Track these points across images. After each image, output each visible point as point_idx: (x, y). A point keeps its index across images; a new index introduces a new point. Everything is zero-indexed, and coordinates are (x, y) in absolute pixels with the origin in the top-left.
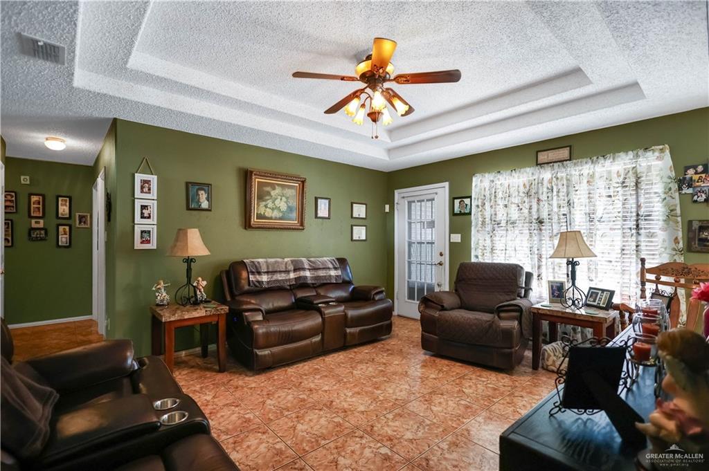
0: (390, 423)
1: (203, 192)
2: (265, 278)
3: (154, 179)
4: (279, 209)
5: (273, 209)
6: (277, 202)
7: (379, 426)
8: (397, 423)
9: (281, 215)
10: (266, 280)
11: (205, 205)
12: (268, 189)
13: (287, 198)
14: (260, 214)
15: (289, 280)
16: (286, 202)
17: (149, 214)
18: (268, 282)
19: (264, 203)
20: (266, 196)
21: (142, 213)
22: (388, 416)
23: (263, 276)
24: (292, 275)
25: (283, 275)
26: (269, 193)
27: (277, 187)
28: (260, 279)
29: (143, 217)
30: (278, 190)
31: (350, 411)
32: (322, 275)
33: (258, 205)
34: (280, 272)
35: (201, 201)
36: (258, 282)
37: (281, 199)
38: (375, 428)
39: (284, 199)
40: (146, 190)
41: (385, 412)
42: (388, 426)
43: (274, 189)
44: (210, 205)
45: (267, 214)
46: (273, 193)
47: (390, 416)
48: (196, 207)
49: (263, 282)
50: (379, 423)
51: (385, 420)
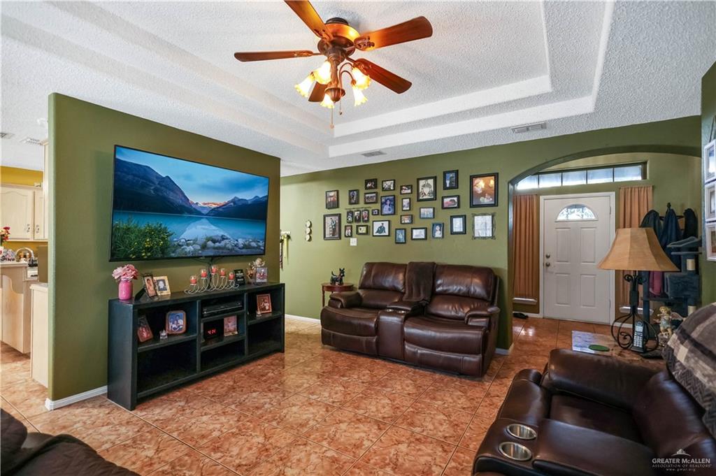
0: (311, 416)
7: (321, 412)
8: (305, 417)
22: (315, 423)
31: (354, 422)
38: (324, 410)
41: (318, 426)
42: (313, 413)
47: (312, 423)
50: (322, 415)
51: (316, 418)
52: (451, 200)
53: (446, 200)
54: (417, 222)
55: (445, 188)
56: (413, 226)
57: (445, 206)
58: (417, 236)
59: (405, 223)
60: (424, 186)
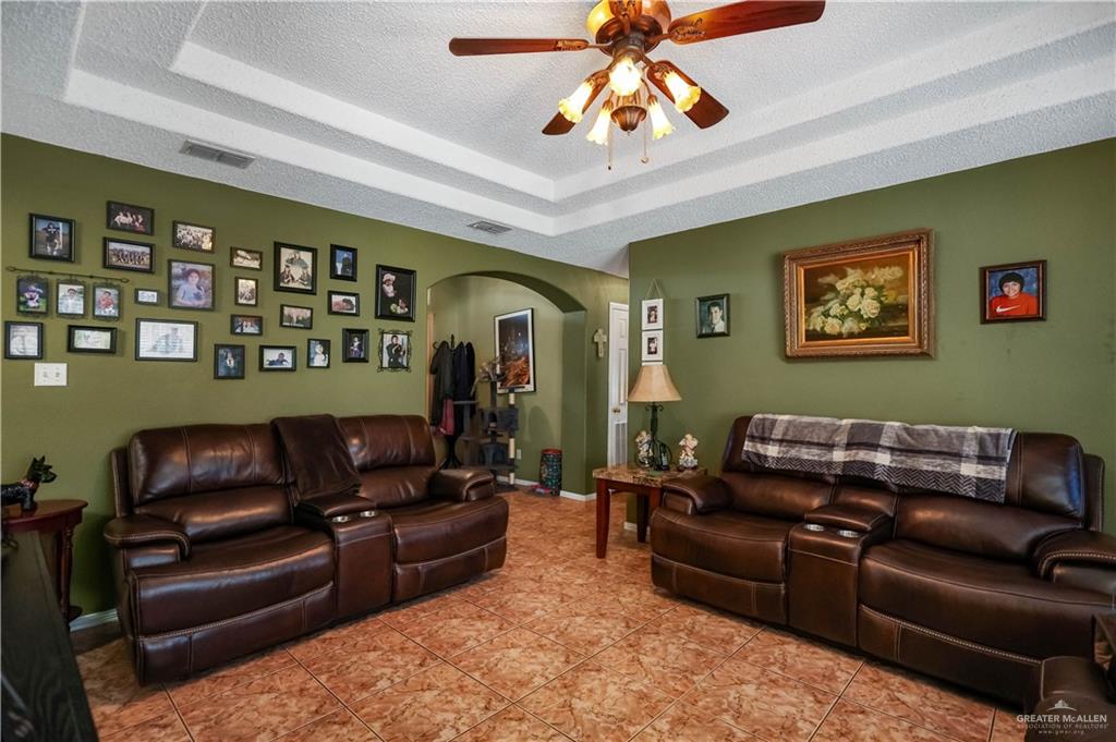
1: (717, 308)
2: (772, 451)
3: (659, 303)
4: (858, 315)
5: (842, 318)
6: (853, 303)
9: (863, 326)
10: (775, 455)
11: (720, 326)
12: (830, 279)
13: (879, 289)
14: (814, 330)
15: (830, 464)
16: (877, 298)
17: (656, 348)
18: (778, 460)
19: (821, 309)
20: (824, 294)
21: (649, 348)
23: (770, 447)
24: (839, 456)
25: (815, 451)
26: (832, 288)
27: (850, 271)
28: (762, 451)
29: (650, 353)
30: (854, 276)
32: (925, 468)
33: (809, 313)
34: (810, 444)
35: (714, 322)
36: (758, 455)
37: (862, 294)
39: (870, 292)
40: (652, 319)
43: (843, 276)
44: (728, 326)
45: (828, 330)
46: (840, 286)
48: (709, 331)
49: (766, 457)
52: (344, 301)
53: (336, 299)
54: (274, 333)
55: (334, 276)
56: (262, 341)
57: (335, 309)
58: (272, 363)
59: (242, 334)
60: (291, 261)
